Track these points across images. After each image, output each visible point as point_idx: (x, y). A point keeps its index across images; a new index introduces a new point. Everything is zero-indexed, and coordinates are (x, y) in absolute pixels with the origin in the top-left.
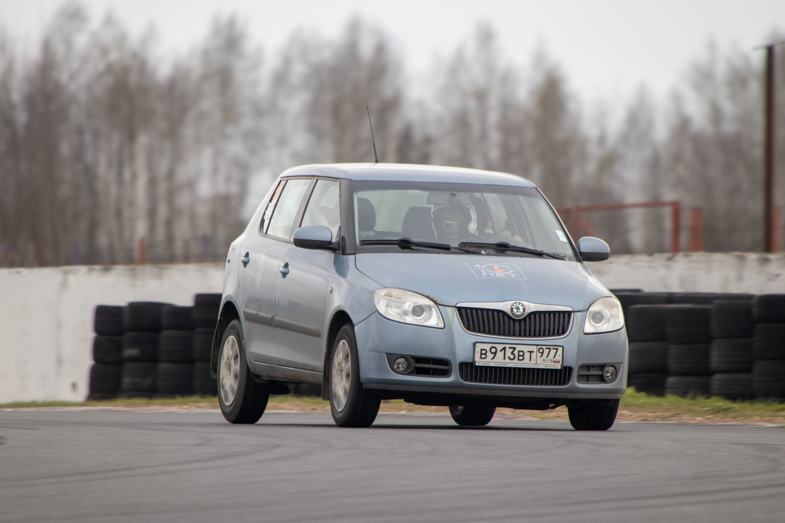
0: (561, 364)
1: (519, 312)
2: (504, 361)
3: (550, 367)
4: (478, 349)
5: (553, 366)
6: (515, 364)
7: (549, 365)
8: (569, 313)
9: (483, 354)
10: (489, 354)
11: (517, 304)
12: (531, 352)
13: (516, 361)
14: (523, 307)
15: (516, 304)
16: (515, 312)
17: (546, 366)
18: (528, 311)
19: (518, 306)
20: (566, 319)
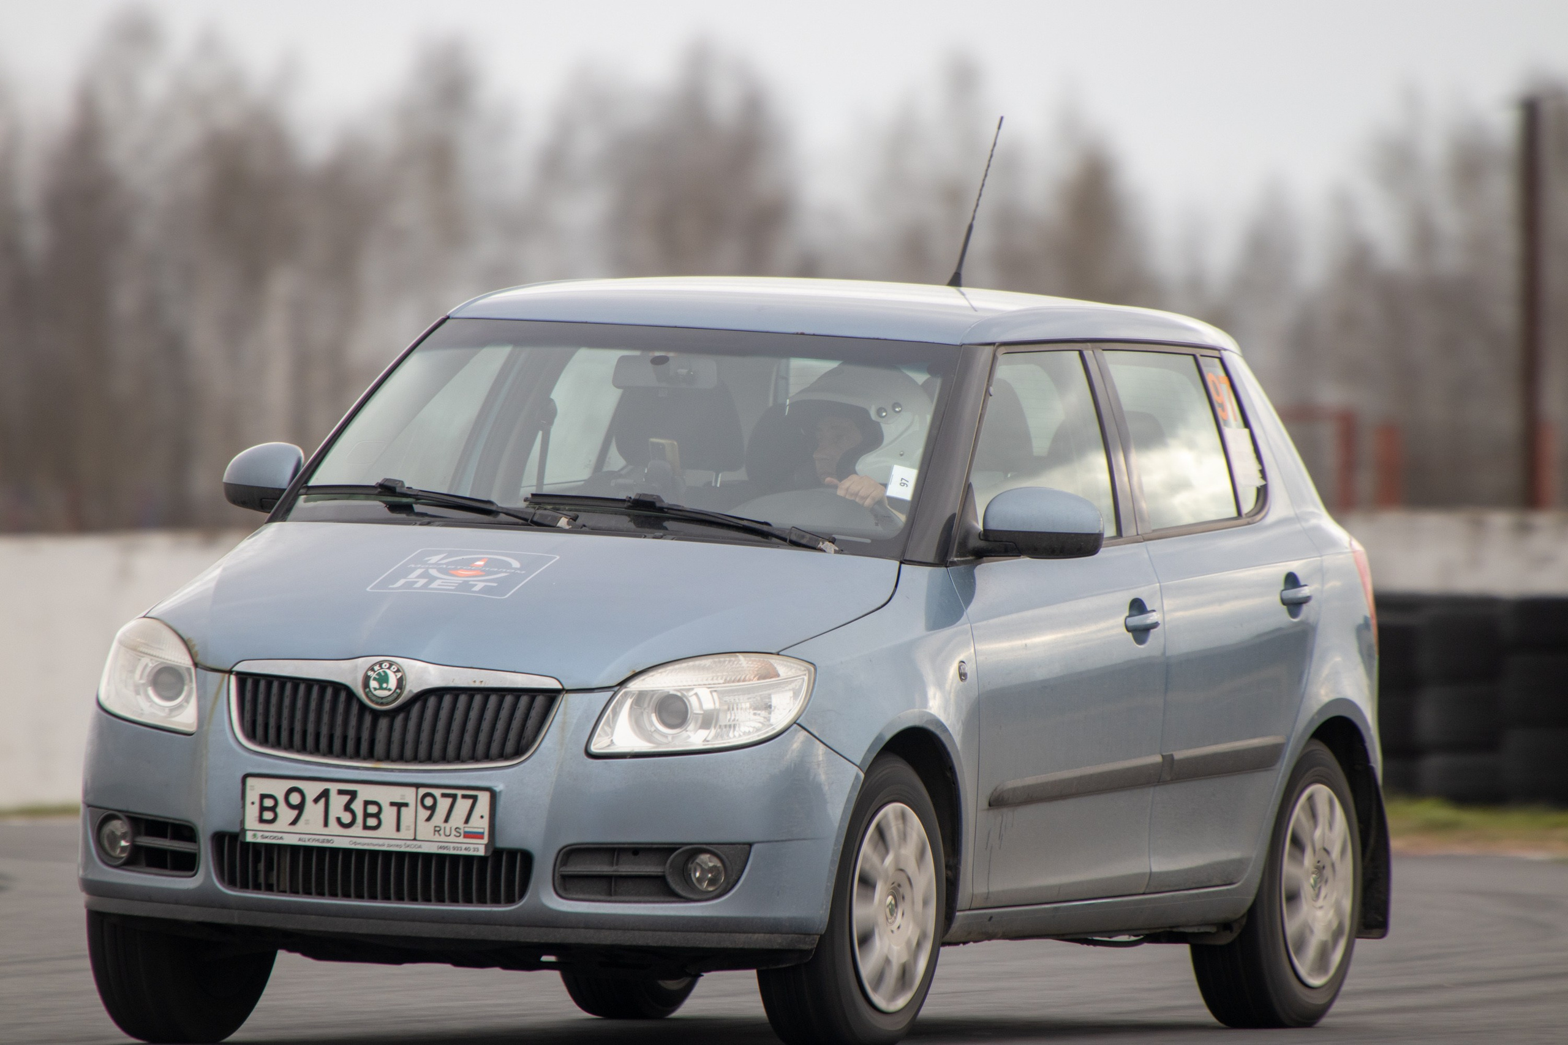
0: (485, 841)
1: (385, 689)
2: (326, 831)
3: (454, 848)
4: (252, 796)
5: (464, 846)
6: (354, 840)
7: (452, 845)
8: (551, 696)
9: (268, 809)
10: (282, 808)
11: (383, 666)
12: (399, 806)
13: (357, 830)
14: (399, 675)
15: (380, 666)
16: (372, 690)
17: (441, 848)
18: (413, 687)
19: (384, 672)
20: (535, 714)
